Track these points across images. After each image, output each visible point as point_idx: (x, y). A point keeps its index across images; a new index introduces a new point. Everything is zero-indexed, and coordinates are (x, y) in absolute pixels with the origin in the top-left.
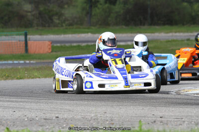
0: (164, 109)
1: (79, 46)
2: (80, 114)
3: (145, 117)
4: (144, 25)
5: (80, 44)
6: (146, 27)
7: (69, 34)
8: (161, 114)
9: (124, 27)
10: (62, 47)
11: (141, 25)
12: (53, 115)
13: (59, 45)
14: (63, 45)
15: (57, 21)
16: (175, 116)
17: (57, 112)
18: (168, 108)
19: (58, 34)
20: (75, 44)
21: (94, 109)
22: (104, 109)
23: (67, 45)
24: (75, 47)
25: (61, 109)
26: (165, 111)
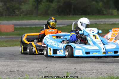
1: (30, 28)
2: (31, 68)
3: (70, 70)
4: (69, 15)
5: (31, 26)
6: (71, 16)
7: (25, 20)
8: (80, 68)
9: (58, 16)
12: (15, 69)
13: (18, 27)
14: (21, 27)
15: (17, 13)
16: (88, 69)
17: (17, 67)
18: (84, 65)
19: (18, 20)
20: (28, 26)
21: (40, 65)
22: (46, 65)
23: (24, 27)
24: (28, 28)
25: (20, 65)
26: (82, 66)
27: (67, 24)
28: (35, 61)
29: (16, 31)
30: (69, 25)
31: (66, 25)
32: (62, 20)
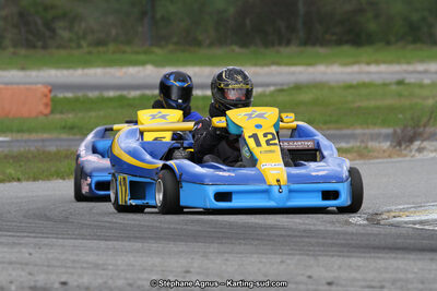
0: (338, 261)
1: (121, 98)
2: (123, 274)
4: (288, 43)
5: (125, 93)
6: (293, 49)
8: (329, 276)
9: (236, 49)
10: (77, 100)
11: (280, 44)
12: (53, 277)
13: (70, 95)
14: (80, 94)
15: (66, 34)
16: (365, 280)
17: (63, 270)
18: (347, 261)
19: (68, 68)
20: (111, 94)
21: (157, 260)
22: (184, 261)
23: (92, 95)
24: (110, 99)
25: (74, 261)
26: (340, 267)
27: (274, 85)
28: (138, 245)
29: (62, 113)
30: (285, 87)
31: (272, 88)
32: (256, 65)
